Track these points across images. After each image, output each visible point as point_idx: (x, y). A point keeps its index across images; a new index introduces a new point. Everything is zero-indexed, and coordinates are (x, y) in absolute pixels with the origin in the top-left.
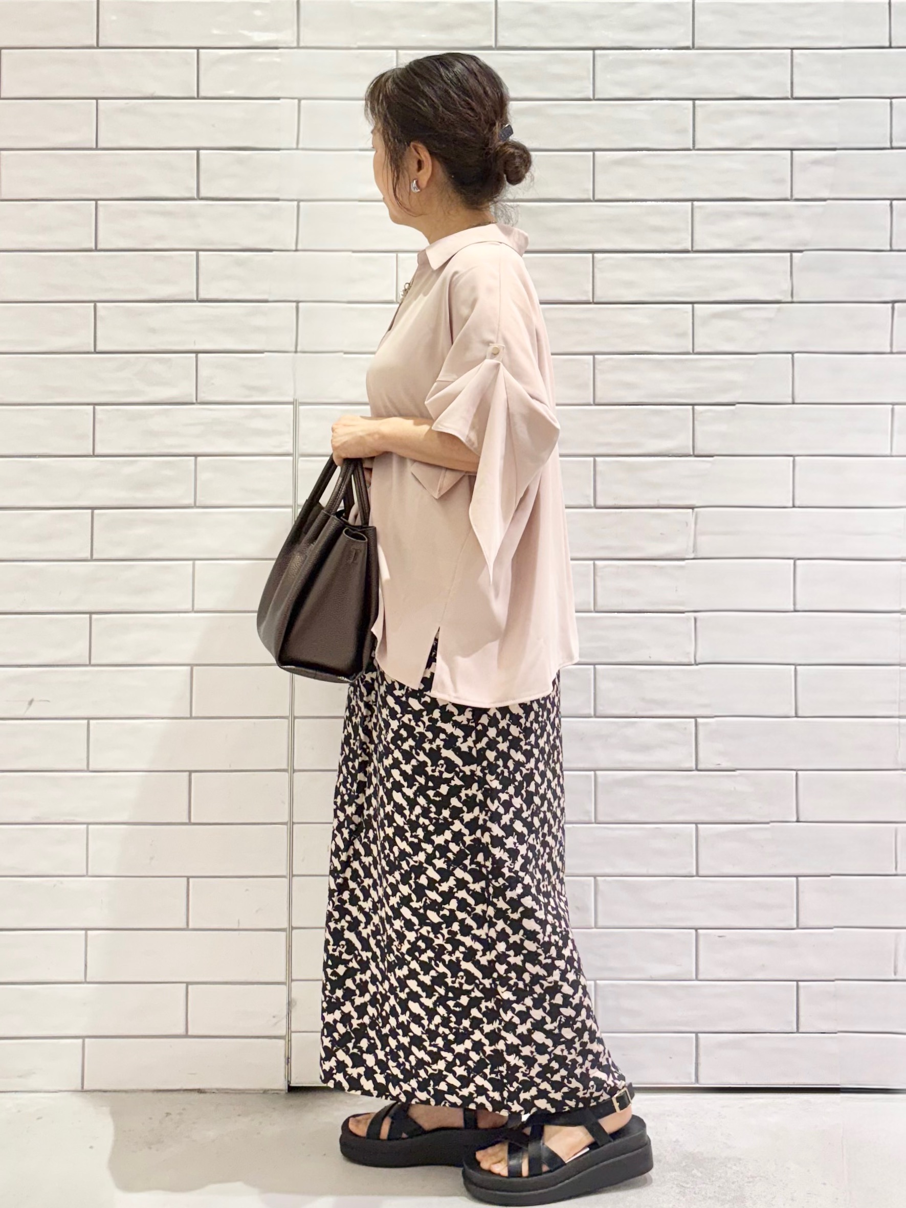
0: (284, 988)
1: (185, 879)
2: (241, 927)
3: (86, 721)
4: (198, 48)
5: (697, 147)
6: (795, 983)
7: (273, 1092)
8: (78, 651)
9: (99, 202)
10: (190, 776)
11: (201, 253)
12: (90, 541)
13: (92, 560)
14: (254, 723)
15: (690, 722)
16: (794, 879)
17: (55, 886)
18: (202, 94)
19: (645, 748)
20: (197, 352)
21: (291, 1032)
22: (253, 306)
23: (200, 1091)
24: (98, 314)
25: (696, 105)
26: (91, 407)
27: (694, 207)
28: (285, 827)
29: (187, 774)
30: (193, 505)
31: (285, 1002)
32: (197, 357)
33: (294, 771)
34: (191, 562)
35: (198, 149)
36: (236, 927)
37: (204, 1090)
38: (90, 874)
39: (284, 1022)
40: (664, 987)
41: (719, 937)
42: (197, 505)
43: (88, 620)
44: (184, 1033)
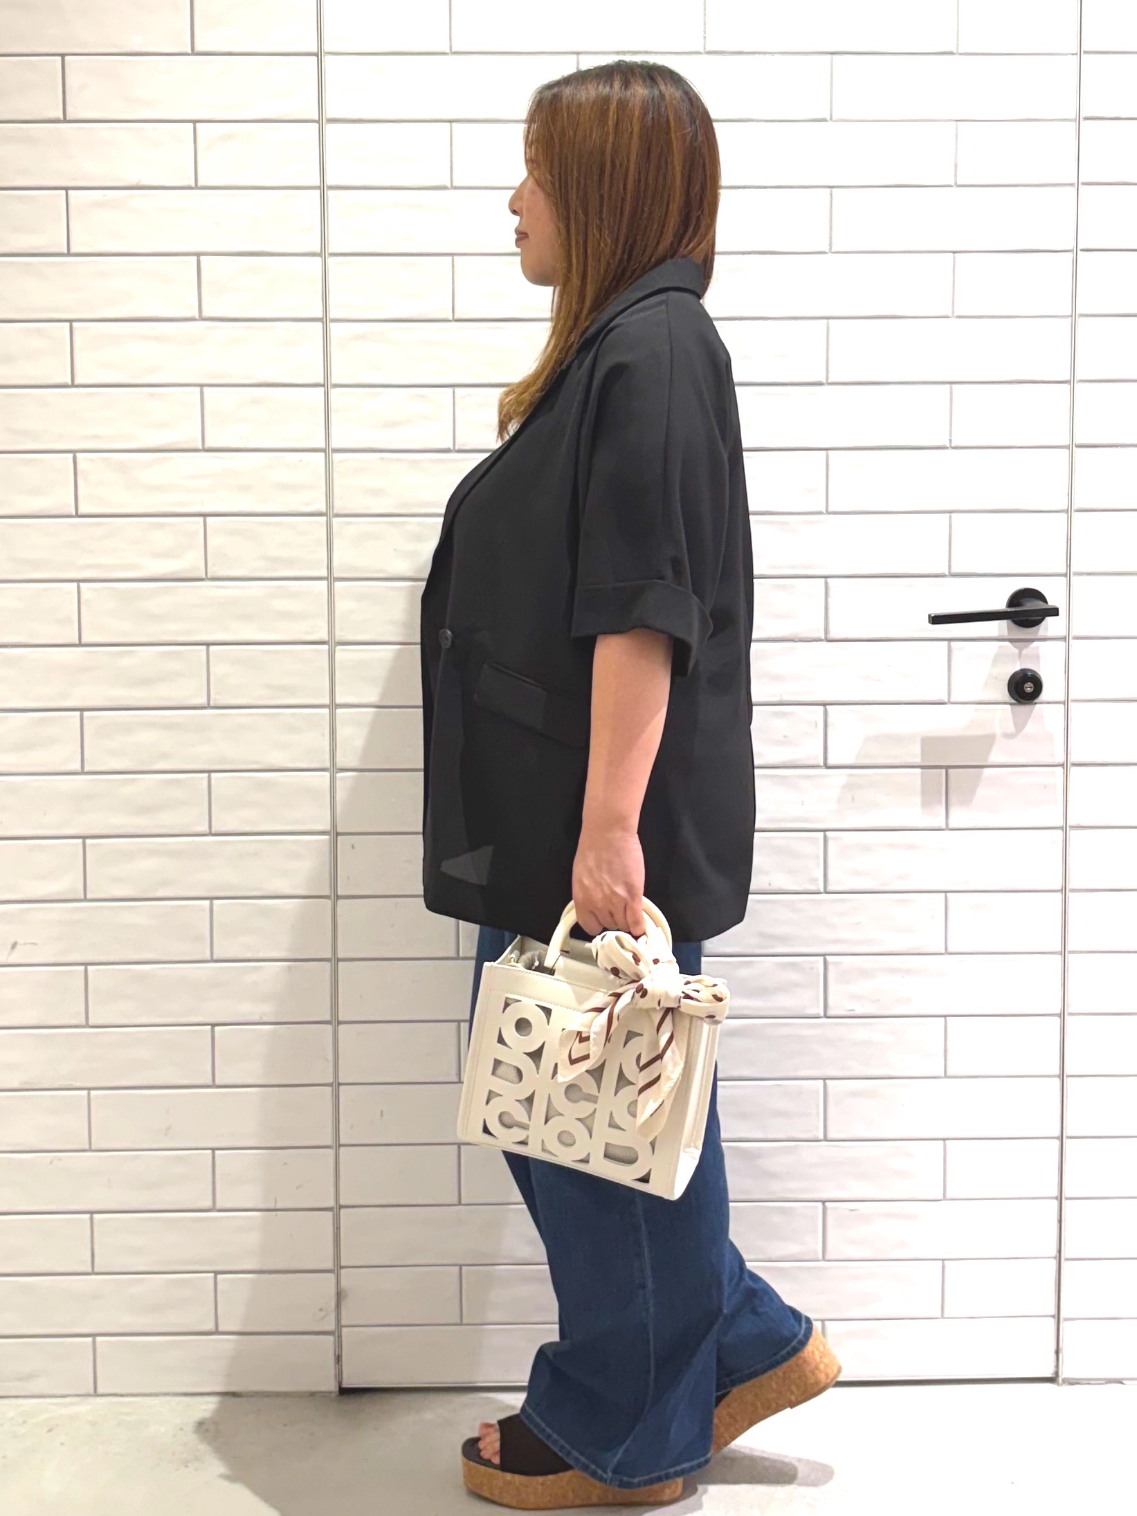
0: (332, 1277)
1: (210, 1151)
2: (279, 1206)
3: (82, 968)
5: (834, 249)
6: (939, 1263)
7: (321, 1395)
8: (68, 883)
9: (74, 324)
10: (213, 1032)
12: (80, 751)
13: (83, 772)
15: (817, 962)
17: (51, 1162)
19: (763, 992)
21: (342, 1326)
23: (234, 1395)
24: (79, 466)
25: (834, 194)
26: (75, 585)
27: (830, 326)
28: (329, 1089)
30: (206, 705)
31: (333, 1291)
32: (205, 521)
33: (339, 1023)
34: (205, 775)
35: (198, 255)
36: (272, 1206)
37: (240, 1393)
38: (93, 1148)
39: (333, 1316)
40: (782, 1269)
41: (852, 1210)
42: (212, 705)
43: (81, 846)
44: (214, 1331)
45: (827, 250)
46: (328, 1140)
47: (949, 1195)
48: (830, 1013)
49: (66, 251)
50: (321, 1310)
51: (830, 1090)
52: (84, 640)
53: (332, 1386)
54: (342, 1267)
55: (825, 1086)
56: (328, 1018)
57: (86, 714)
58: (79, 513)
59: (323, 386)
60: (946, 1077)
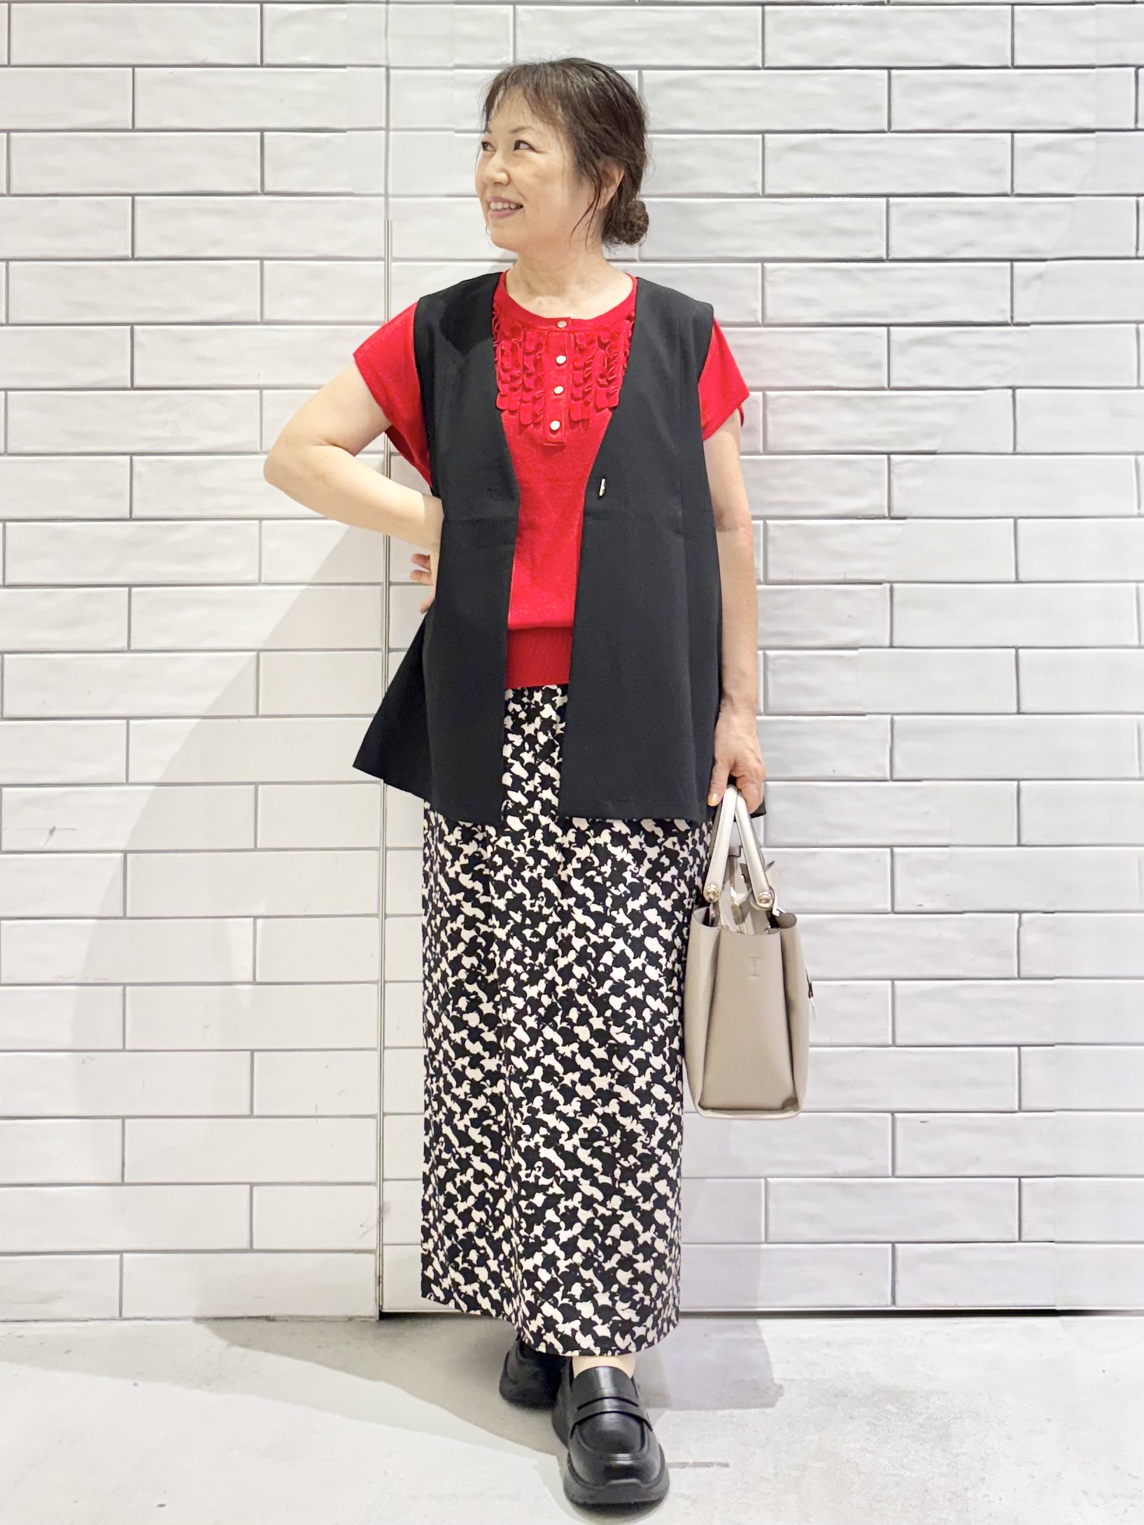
0: (374, 1190)
1: (249, 1053)
2: (318, 1114)
3: (122, 855)
5: (893, 128)
6: (1017, 1180)
7: (360, 1319)
8: (111, 766)
10: (255, 924)
11: (266, 262)
12: (127, 627)
13: (129, 650)
14: (336, 856)
15: (884, 853)
16: (1016, 1049)
17: (84, 1063)
18: (267, 60)
19: (828, 885)
20: (261, 388)
21: (383, 1245)
23: (268, 1319)
24: (137, 339)
25: (892, 76)
26: (128, 458)
27: (890, 204)
28: (375, 986)
30: (257, 582)
31: (375, 1207)
32: (261, 394)
33: (386, 916)
34: (254, 654)
35: (262, 131)
36: (313, 1113)
37: (273, 1317)
38: (127, 1048)
39: (374, 1233)
40: (852, 1185)
41: (922, 1122)
42: (262, 581)
43: (125, 726)
44: (249, 1248)
45: (886, 130)
46: (374, 1042)
47: (1023, 1109)
48: (897, 908)
49: (131, 127)
50: (361, 1226)
51: (898, 992)
52: (135, 514)
53: (373, 1311)
54: (384, 1180)
55: (893, 986)
56: (374, 911)
57: (134, 590)
58: (135, 386)
59: (384, 260)
60: (1019, 978)
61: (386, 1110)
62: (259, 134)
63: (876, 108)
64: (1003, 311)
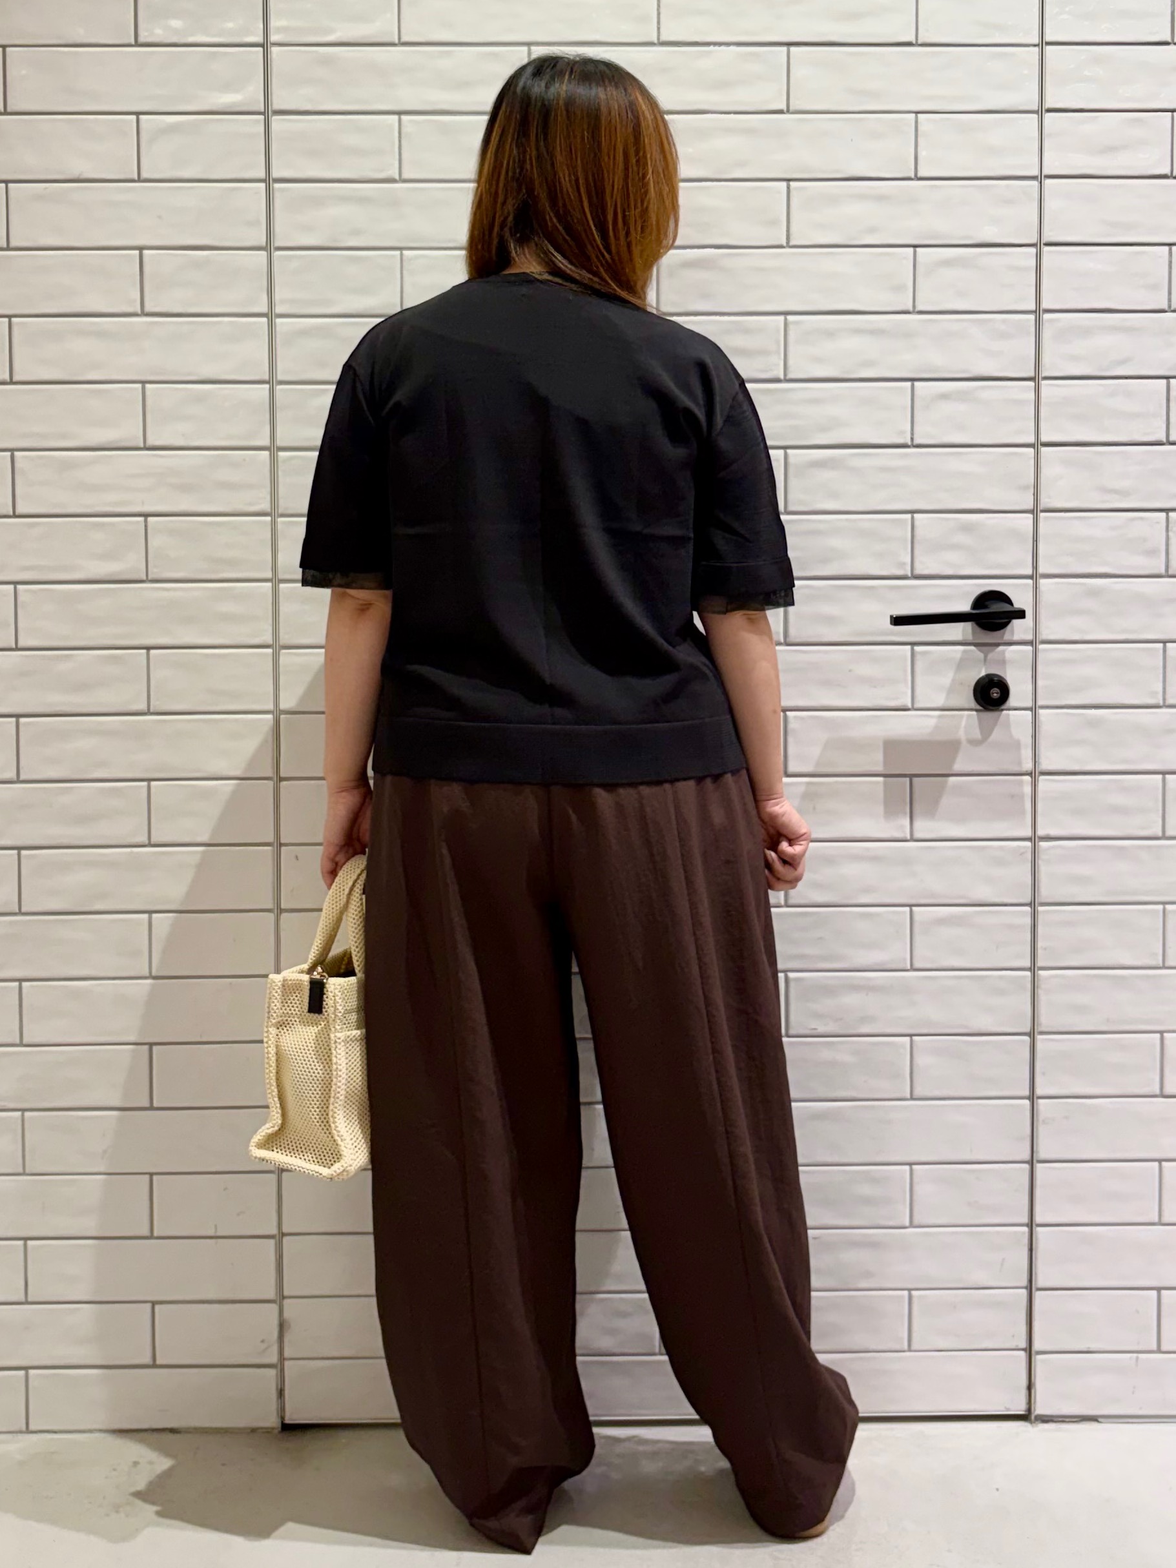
0: (274, 1308)
1: (147, 1177)
2: (219, 1234)
3: (16, 984)
4: (138, 114)
5: (792, 243)
6: (906, 1293)
7: (264, 1430)
9: (14, 320)
10: (150, 1052)
11: (148, 386)
12: (15, 758)
13: (18, 781)
14: (231, 984)
16: (907, 1168)
18: (145, 175)
20: (146, 515)
21: (284, 1359)
22: (218, 456)
23: (172, 1431)
24: (17, 465)
25: (791, 188)
26: (11, 587)
27: (788, 322)
29: (146, 1047)
30: (146, 711)
31: (275, 1322)
32: (146, 521)
34: (145, 784)
35: (141, 249)
36: (211, 1233)
37: (178, 1429)
38: (27, 1171)
39: (275, 1348)
42: (151, 710)
43: (16, 857)
44: (151, 1363)
45: (785, 244)
47: (916, 1222)
48: (791, 1032)
50: (262, 1341)
53: (274, 1422)
54: (284, 1297)
57: (22, 720)
58: (17, 513)
59: (268, 382)
60: (912, 1098)
61: (285, 1230)
62: (137, 252)
63: (774, 223)
64: (902, 433)
